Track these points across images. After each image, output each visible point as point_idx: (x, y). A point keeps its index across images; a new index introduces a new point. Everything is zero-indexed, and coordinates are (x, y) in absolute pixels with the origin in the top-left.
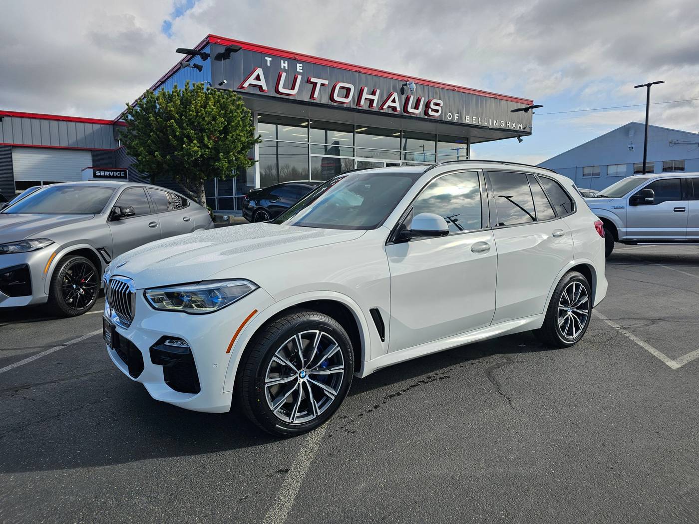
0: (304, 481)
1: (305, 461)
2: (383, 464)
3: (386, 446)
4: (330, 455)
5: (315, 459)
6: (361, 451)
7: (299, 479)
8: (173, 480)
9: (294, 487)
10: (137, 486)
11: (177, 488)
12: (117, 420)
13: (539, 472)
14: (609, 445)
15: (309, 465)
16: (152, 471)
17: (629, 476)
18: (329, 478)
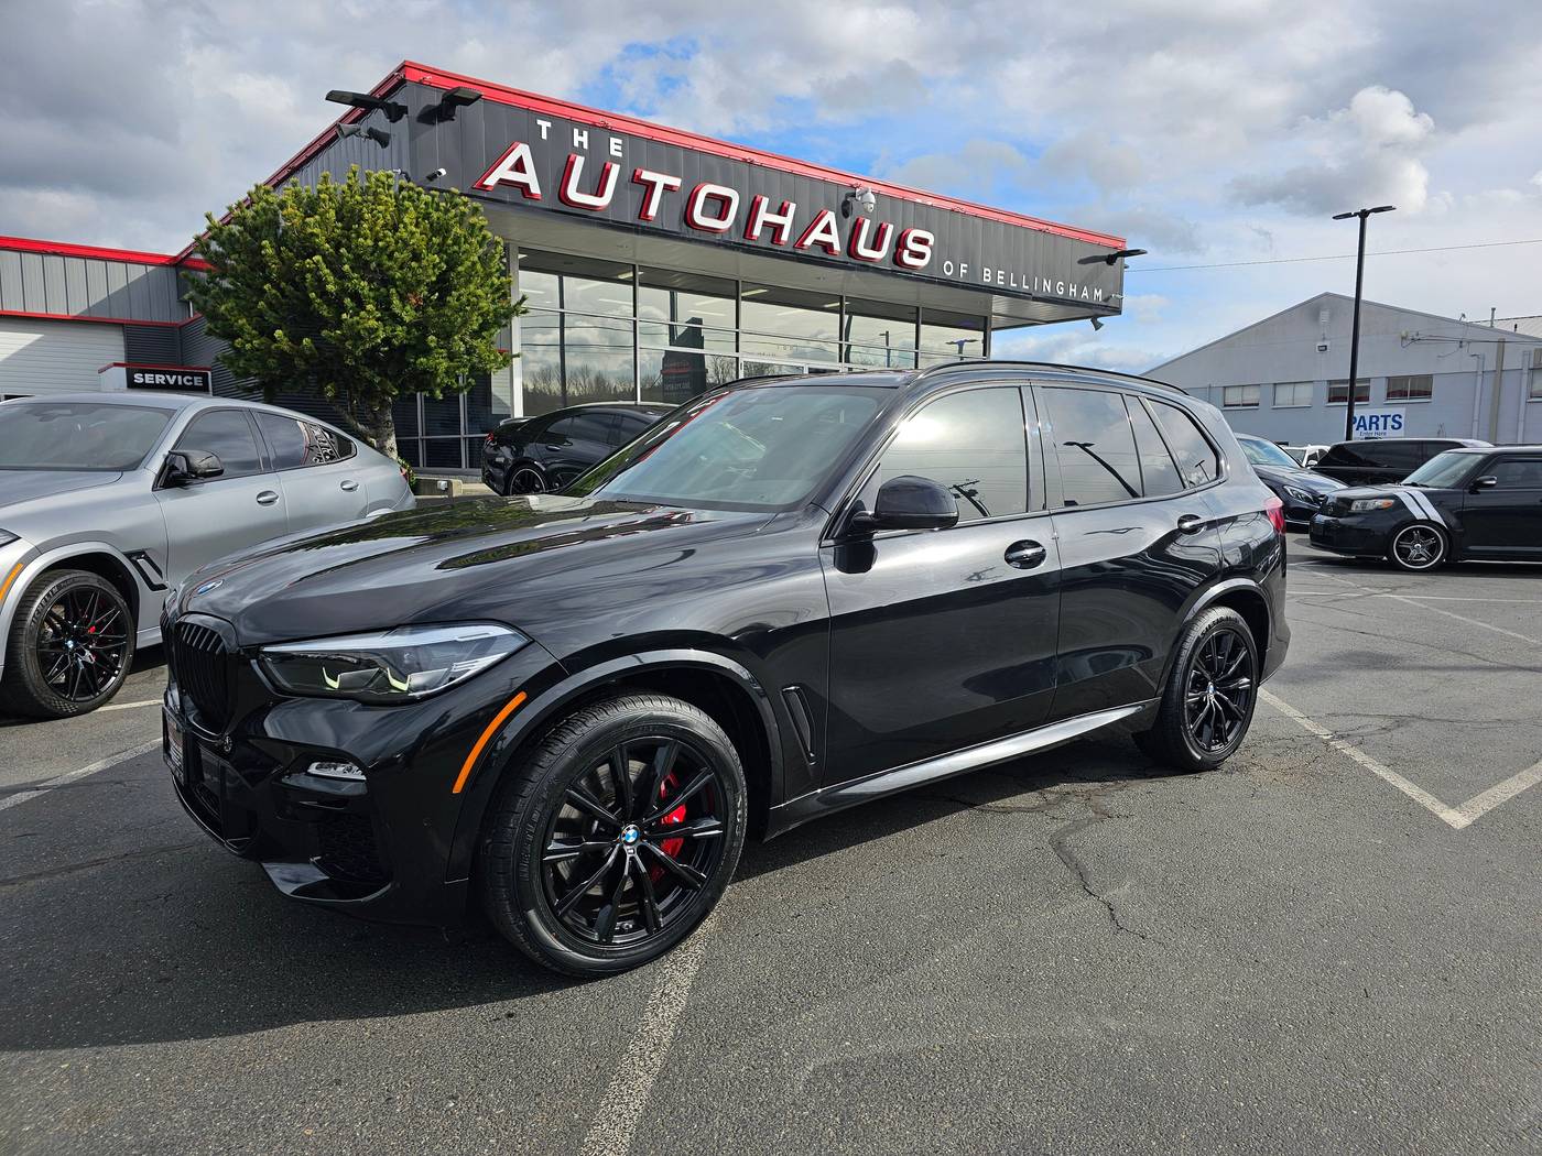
0: (639, 1127)
1: (641, 1074)
3: (835, 1029)
5: (666, 1068)
7: (627, 1122)
9: (616, 1145)
12: (167, 980)
13: (1195, 1083)
15: (649, 1085)
16: (253, 1113)
17: (1397, 1087)
18: (702, 1116)
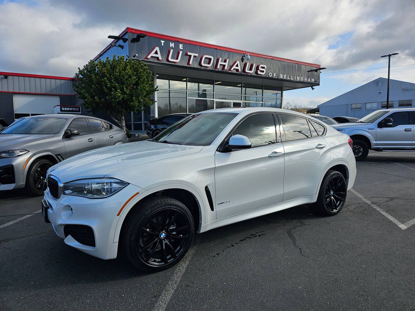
0: (169, 303)
1: (171, 289)
2: (219, 292)
3: (222, 280)
4: (187, 285)
5: (177, 288)
6: (206, 283)
7: (166, 302)
8: (88, 302)
9: (163, 307)
10: (65, 306)
11: (90, 307)
13: (316, 297)
14: (361, 279)
15: (173, 292)
17: (373, 300)
18: (185, 301)
